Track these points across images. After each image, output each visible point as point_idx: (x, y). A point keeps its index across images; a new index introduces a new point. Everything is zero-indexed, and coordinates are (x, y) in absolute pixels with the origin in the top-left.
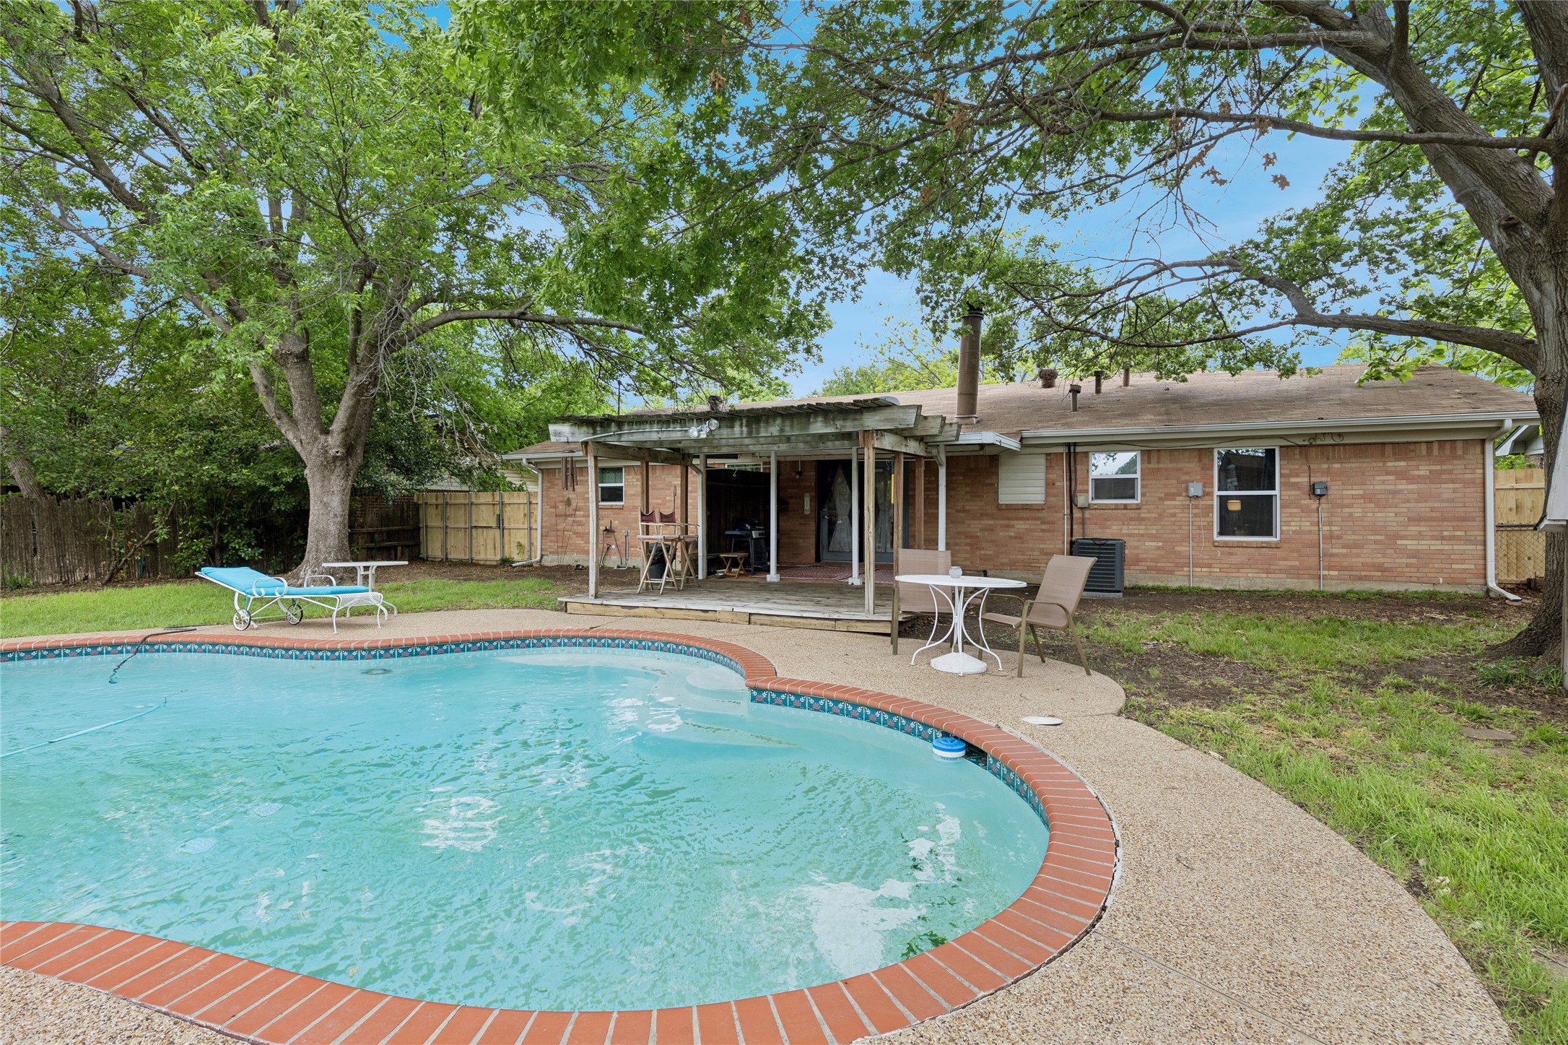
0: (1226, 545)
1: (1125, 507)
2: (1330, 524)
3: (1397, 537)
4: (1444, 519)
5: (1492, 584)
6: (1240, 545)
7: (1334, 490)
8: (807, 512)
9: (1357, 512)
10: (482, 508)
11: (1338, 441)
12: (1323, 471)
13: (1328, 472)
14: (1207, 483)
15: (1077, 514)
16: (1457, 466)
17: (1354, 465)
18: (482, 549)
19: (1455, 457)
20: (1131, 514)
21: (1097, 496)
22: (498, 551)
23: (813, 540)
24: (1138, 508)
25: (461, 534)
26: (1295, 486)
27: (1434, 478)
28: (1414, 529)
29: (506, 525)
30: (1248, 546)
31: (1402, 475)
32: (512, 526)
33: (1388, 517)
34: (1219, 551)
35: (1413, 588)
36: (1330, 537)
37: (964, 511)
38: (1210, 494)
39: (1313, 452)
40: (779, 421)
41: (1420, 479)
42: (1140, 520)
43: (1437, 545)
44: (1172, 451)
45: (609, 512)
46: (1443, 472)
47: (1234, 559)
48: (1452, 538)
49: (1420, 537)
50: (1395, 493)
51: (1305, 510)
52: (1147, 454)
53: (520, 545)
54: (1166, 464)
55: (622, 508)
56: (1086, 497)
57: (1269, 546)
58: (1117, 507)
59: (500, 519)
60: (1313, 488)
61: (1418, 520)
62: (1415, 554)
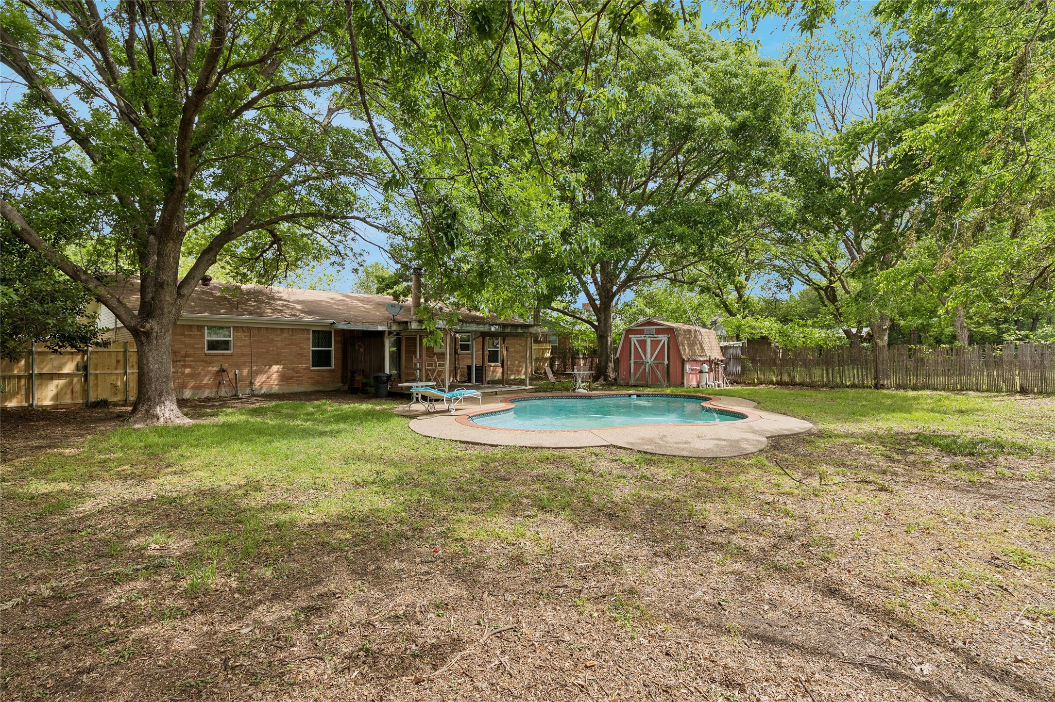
3: (520, 362)
7: (510, 349)
9: (513, 355)
13: (509, 344)
17: (513, 342)
18: (51, 395)
31: (520, 345)
33: (518, 356)
41: (522, 347)
50: (519, 349)
55: (231, 355)
58: (467, 354)
60: (507, 348)
61: (522, 357)
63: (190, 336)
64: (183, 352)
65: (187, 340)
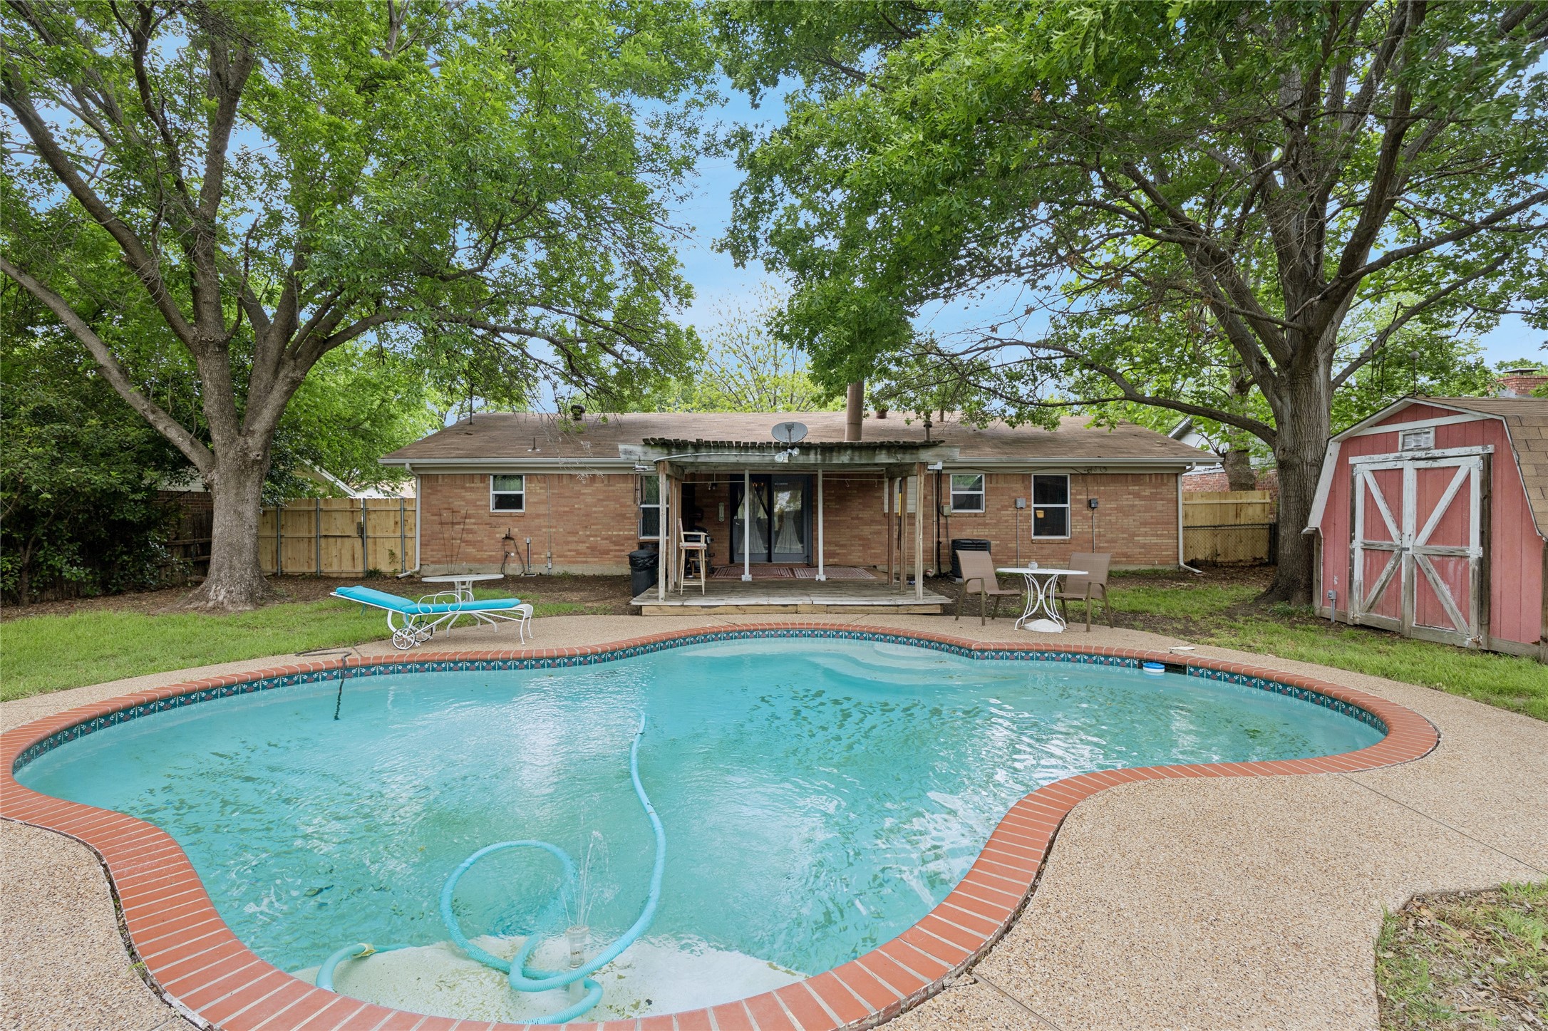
0: (1040, 542)
1: (976, 515)
2: (1099, 527)
3: (1135, 535)
4: (1158, 523)
5: (1182, 564)
6: (1048, 542)
7: (1101, 506)
8: (722, 520)
9: (1113, 519)
10: (337, 515)
11: (1103, 471)
12: (1096, 491)
13: (1098, 492)
14: (1028, 499)
15: (942, 521)
16: (1164, 490)
17: (1111, 488)
18: (335, 561)
19: (1163, 484)
20: (980, 520)
21: (955, 508)
22: (359, 562)
23: (727, 544)
24: (984, 516)
25: (303, 545)
26: (1079, 501)
27: (1153, 497)
28: (1143, 530)
29: (370, 533)
30: (1052, 542)
31: (1137, 495)
32: (378, 534)
33: (1129, 522)
34: (1035, 546)
35: (1144, 567)
36: (1099, 535)
37: (857, 518)
38: (1029, 506)
39: (1089, 479)
40: (849, 452)
41: (1144, 499)
42: (985, 525)
43: (1154, 540)
44: (1005, 475)
45: (508, 520)
46: (1157, 493)
47: (1045, 552)
48: (1162, 535)
49: (1146, 535)
50: (1133, 506)
51: (1085, 517)
52: (989, 476)
53: (392, 554)
54: (1002, 485)
55: (523, 516)
56: (948, 509)
57: (1064, 542)
58: (970, 515)
59: (361, 530)
60: (1090, 502)
61: (1144, 524)
62: (1144, 546)
63: (471, 489)
64: (463, 512)
65: (469, 495)
